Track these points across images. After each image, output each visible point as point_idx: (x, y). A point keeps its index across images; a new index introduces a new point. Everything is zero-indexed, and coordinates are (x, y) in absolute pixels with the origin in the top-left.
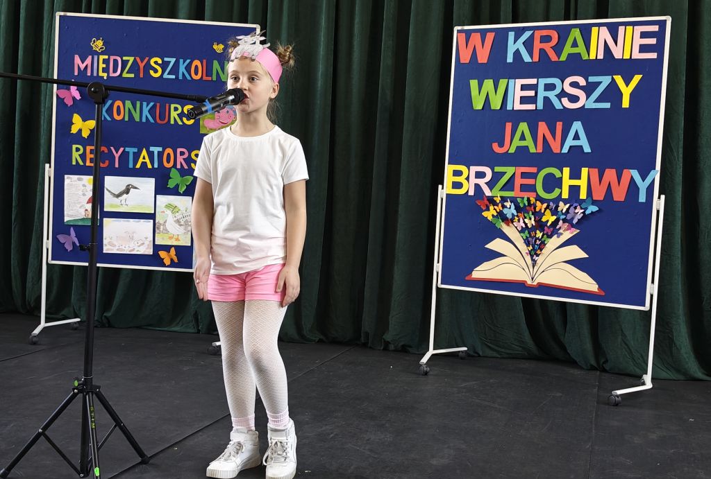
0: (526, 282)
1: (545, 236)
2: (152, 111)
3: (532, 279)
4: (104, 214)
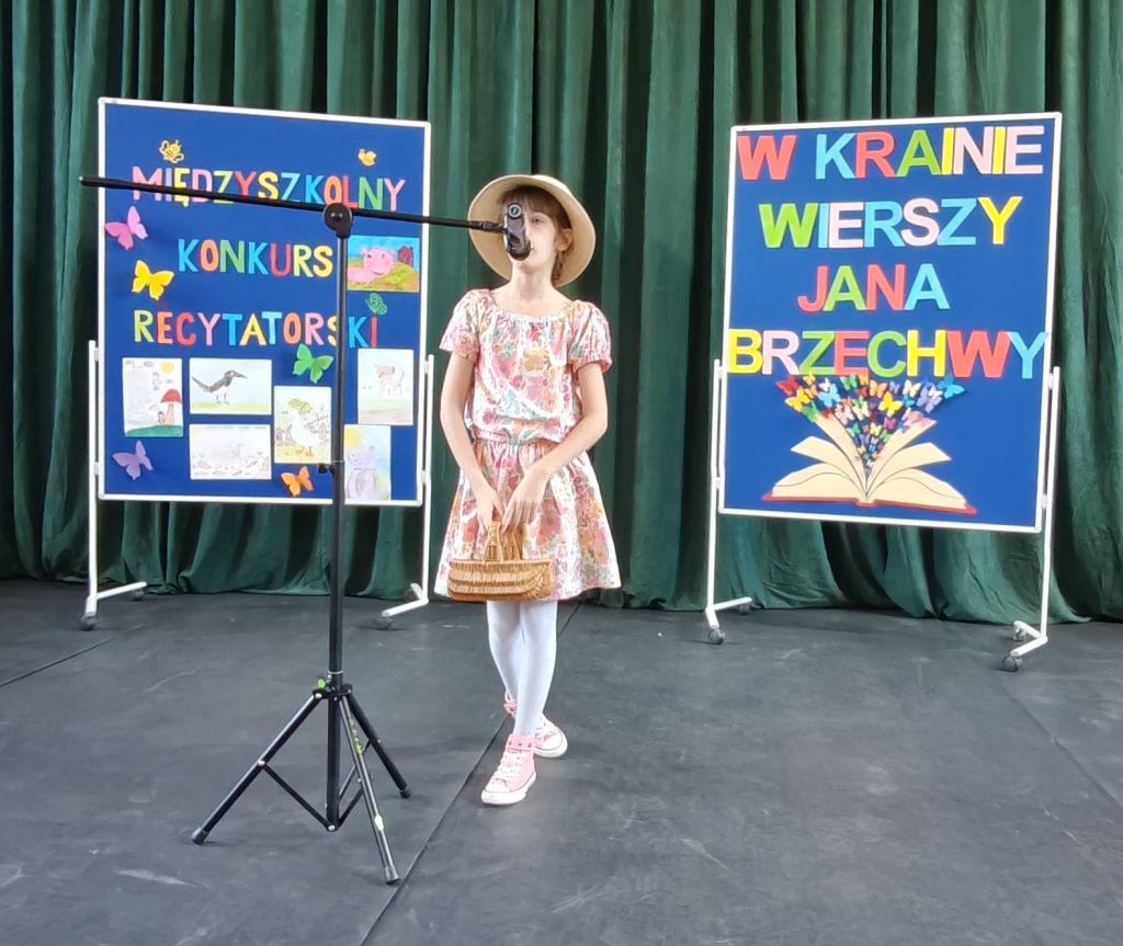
0: (856, 500)
1: (885, 431)
2: (264, 256)
3: (867, 494)
4: (190, 419)
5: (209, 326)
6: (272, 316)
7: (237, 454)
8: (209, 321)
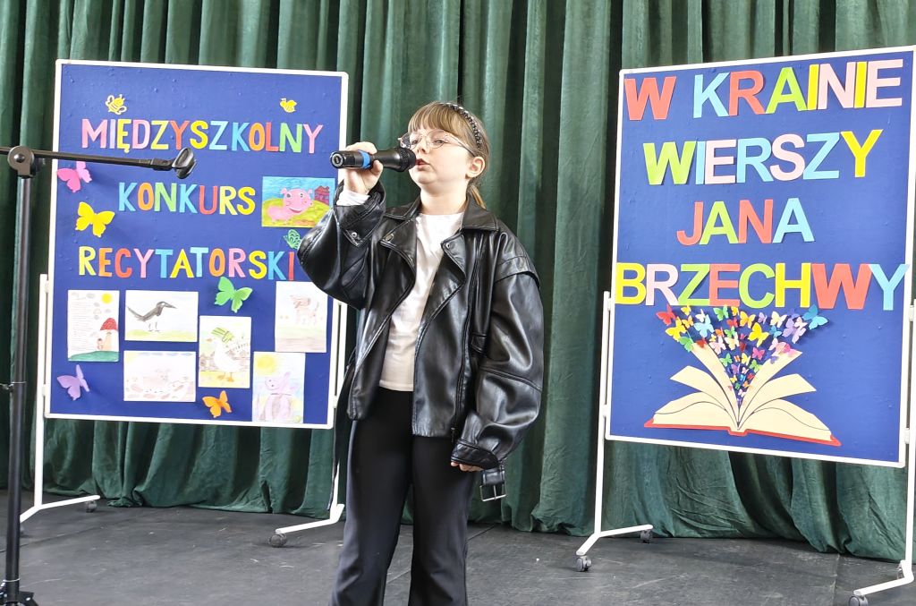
0: (729, 428)
1: (754, 361)
2: (193, 196)
3: (738, 424)
4: (125, 345)
5: (143, 261)
6: (199, 251)
7: (165, 379)
8: (143, 256)
